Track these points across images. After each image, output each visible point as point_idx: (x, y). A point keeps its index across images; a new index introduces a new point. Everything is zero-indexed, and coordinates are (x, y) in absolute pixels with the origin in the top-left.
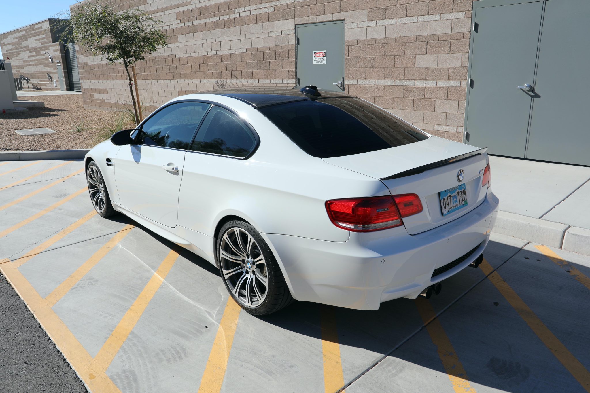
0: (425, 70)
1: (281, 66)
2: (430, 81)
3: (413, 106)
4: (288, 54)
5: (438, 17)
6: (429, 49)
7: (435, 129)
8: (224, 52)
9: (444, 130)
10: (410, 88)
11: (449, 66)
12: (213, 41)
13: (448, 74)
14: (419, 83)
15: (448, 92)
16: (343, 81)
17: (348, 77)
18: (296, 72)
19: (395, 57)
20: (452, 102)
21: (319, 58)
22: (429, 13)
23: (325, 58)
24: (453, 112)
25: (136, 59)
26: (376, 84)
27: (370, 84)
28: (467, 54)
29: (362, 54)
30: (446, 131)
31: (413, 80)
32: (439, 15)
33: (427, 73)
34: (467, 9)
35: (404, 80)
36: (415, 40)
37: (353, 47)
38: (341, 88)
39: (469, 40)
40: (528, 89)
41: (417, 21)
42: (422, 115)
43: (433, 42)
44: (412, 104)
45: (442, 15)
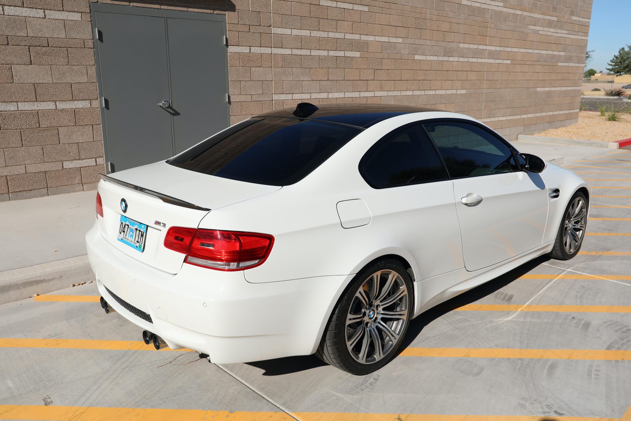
0: (34, 87)
2: (45, 103)
3: (22, 141)
5: (41, 13)
6: (34, 57)
7: (65, 167)
9: (78, 166)
10: (11, 115)
11: (71, 82)
13: (71, 93)
14: (25, 107)
15: (75, 116)
20: (83, 128)
22: (23, 4)
24: (88, 141)
30: (82, 166)
31: (15, 102)
32: (43, 10)
33: (37, 92)
34: (83, 10)
36: (6, 42)
39: (92, 49)
40: (167, 106)
41: (4, 13)
42: (41, 152)
43: (40, 48)
44: (19, 138)
45: (46, 11)
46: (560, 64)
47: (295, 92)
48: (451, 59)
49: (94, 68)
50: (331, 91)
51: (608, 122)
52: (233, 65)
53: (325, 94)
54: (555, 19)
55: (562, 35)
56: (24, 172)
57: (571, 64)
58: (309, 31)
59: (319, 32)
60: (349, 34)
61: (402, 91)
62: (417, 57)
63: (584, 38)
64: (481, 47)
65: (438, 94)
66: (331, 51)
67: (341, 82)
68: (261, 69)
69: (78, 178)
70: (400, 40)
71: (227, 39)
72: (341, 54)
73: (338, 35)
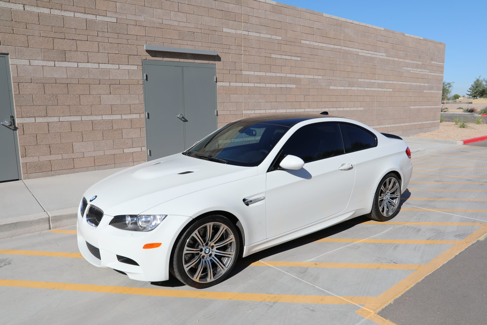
0: (111, 107)
2: (116, 115)
5: (117, 67)
6: (112, 90)
7: (125, 152)
9: (131, 152)
10: (99, 122)
11: (130, 104)
13: (130, 110)
14: (105, 117)
15: (131, 123)
16: (14, 121)
17: (20, 115)
19: (80, 96)
20: (136, 130)
22: (109, 62)
24: (137, 137)
26: (60, 121)
27: (53, 121)
29: (39, 92)
30: (133, 152)
31: (101, 115)
32: (118, 65)
33: (112, 109)
34: (138, 64)
35: (91, 116)
36: (99, 83)
37: (26, 84)
38: (11, 127)
39: (142, 85)
40: (182, 117)
41: (99, 67)
42: (112, 143)
43: (115, 85)
44: (102, 135)
45: (120, 65)
46: (425, 91)
47: (256, 109)
48: (353, 88)
49: (142, 96)
50: (278, 108)
51: (460, 129)
52: (220, 93)
53: (274, 110)
54: (420, 63)
55: (426, 73)
56: (103, 155)
57: (433, 91)
58: (265, 73)
59: (270, 73)
60: (289, 74)
61: (322, 109)
62: (331, 87)
63: (440, 75)
64: (372, 81)
65: (346, 110)
66: (278, 84)
67: (284, 103)
68: (236, 95)
69: (132, 158)
70: (320, 77)
71: (216, 78)
72: (284, 86)
73: (282, 75)
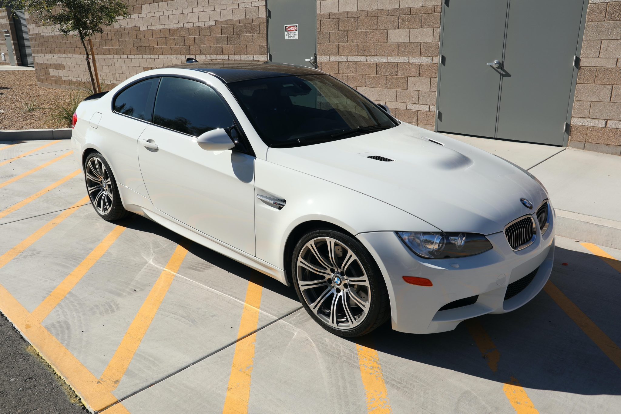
0: (397, 46)
1: (252, 41)
2: (402, 58)
3: (386, 84)
4: (259, 28)
6: (401, 23)
7: (408, 108)
8: (191, 25)
9: (416, 109)
10: (383, 65)
11: (421, 42)
12: (179, 12)
13: (420, 50)
14: (392, 60)
15: (420, 69)
16: (316, 57)
17: (320, 53)
18: (268, 48)
19: (367, 31)
20: (424, 79)
21: (291, 33)
23: (297, 32)
24: (426, 90)
25: (93, 31)
26: (349, 60)
27: (343, 61)
28: (439, 29)
29: (334, 28)
30: (419, 110)
31: (386, 56)
33: (399, 49)
35: (376, 56)
36: (387, 14)
37: (325, 20)
38: (314, 65)
39: (440, 14)
40: (498, 66)
42: (395, 93)
43: (405, 16)
44: (385, 82)
52: (594, 20)
69: (415, 118)
